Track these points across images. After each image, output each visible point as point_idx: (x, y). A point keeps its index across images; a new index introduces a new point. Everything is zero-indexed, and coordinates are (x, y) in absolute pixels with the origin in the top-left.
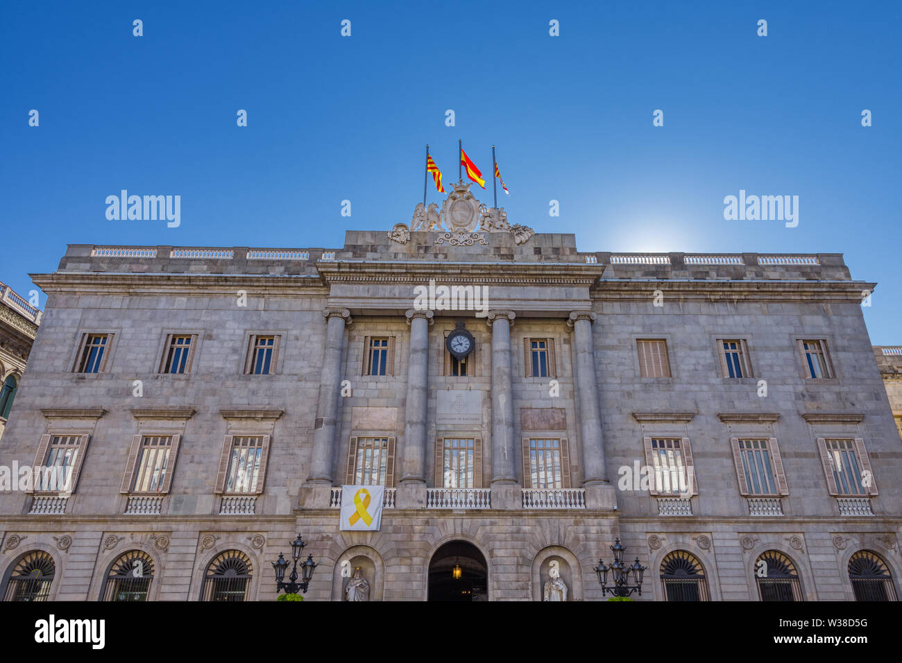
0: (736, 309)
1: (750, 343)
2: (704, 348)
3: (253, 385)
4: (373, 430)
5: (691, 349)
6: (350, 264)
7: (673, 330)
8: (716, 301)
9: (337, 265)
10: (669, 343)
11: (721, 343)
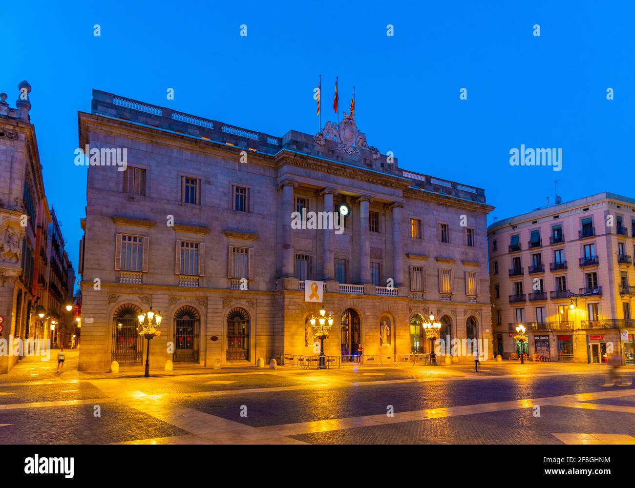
0: (447, 209)
1: (450, 227)
2: (434, 227)
3: (238, 217)
4: (301, 250)
5: (430, 226)
6: (301, 155)
7: (424, 216)
8: (441, 204)
9: (294, 154)
10: (422, 222)
11: (440, 225)
